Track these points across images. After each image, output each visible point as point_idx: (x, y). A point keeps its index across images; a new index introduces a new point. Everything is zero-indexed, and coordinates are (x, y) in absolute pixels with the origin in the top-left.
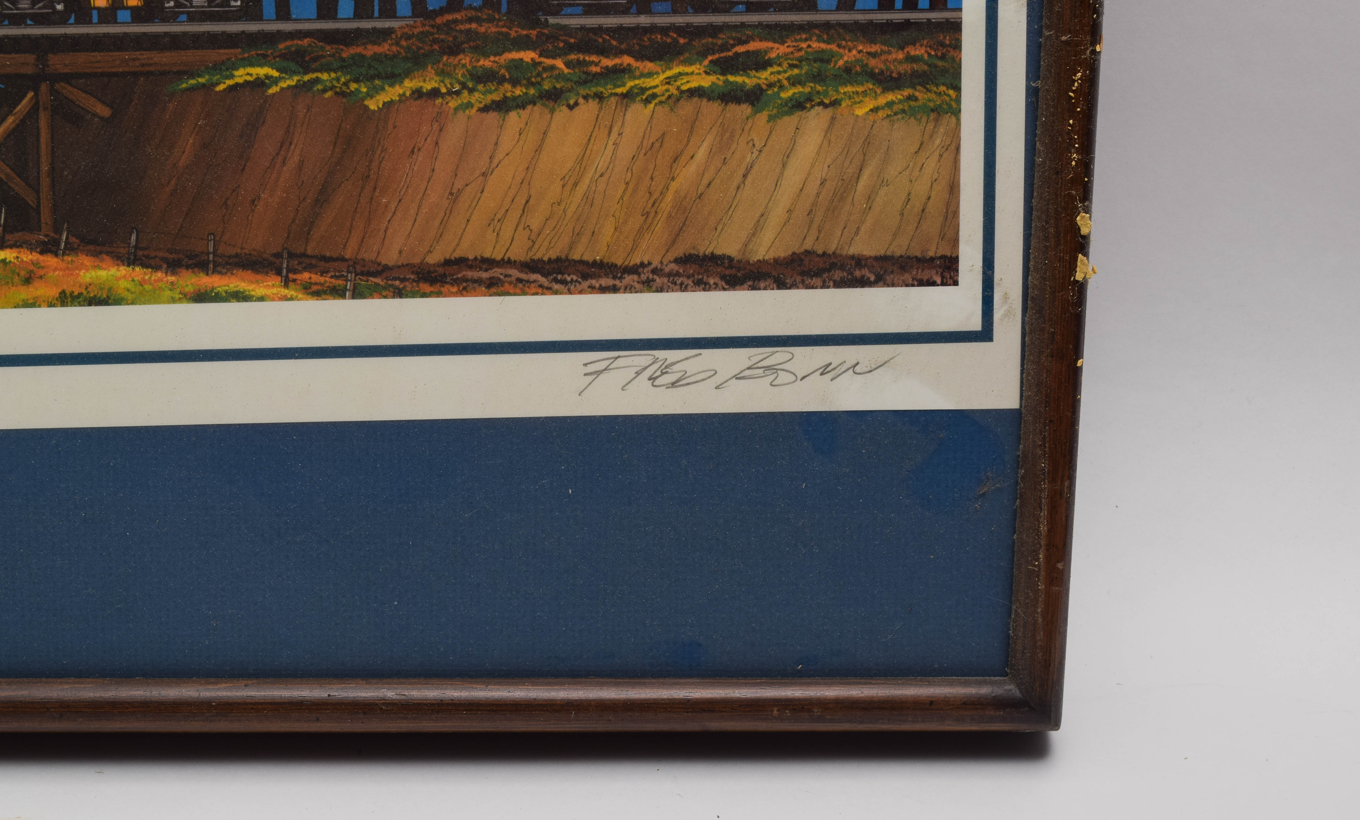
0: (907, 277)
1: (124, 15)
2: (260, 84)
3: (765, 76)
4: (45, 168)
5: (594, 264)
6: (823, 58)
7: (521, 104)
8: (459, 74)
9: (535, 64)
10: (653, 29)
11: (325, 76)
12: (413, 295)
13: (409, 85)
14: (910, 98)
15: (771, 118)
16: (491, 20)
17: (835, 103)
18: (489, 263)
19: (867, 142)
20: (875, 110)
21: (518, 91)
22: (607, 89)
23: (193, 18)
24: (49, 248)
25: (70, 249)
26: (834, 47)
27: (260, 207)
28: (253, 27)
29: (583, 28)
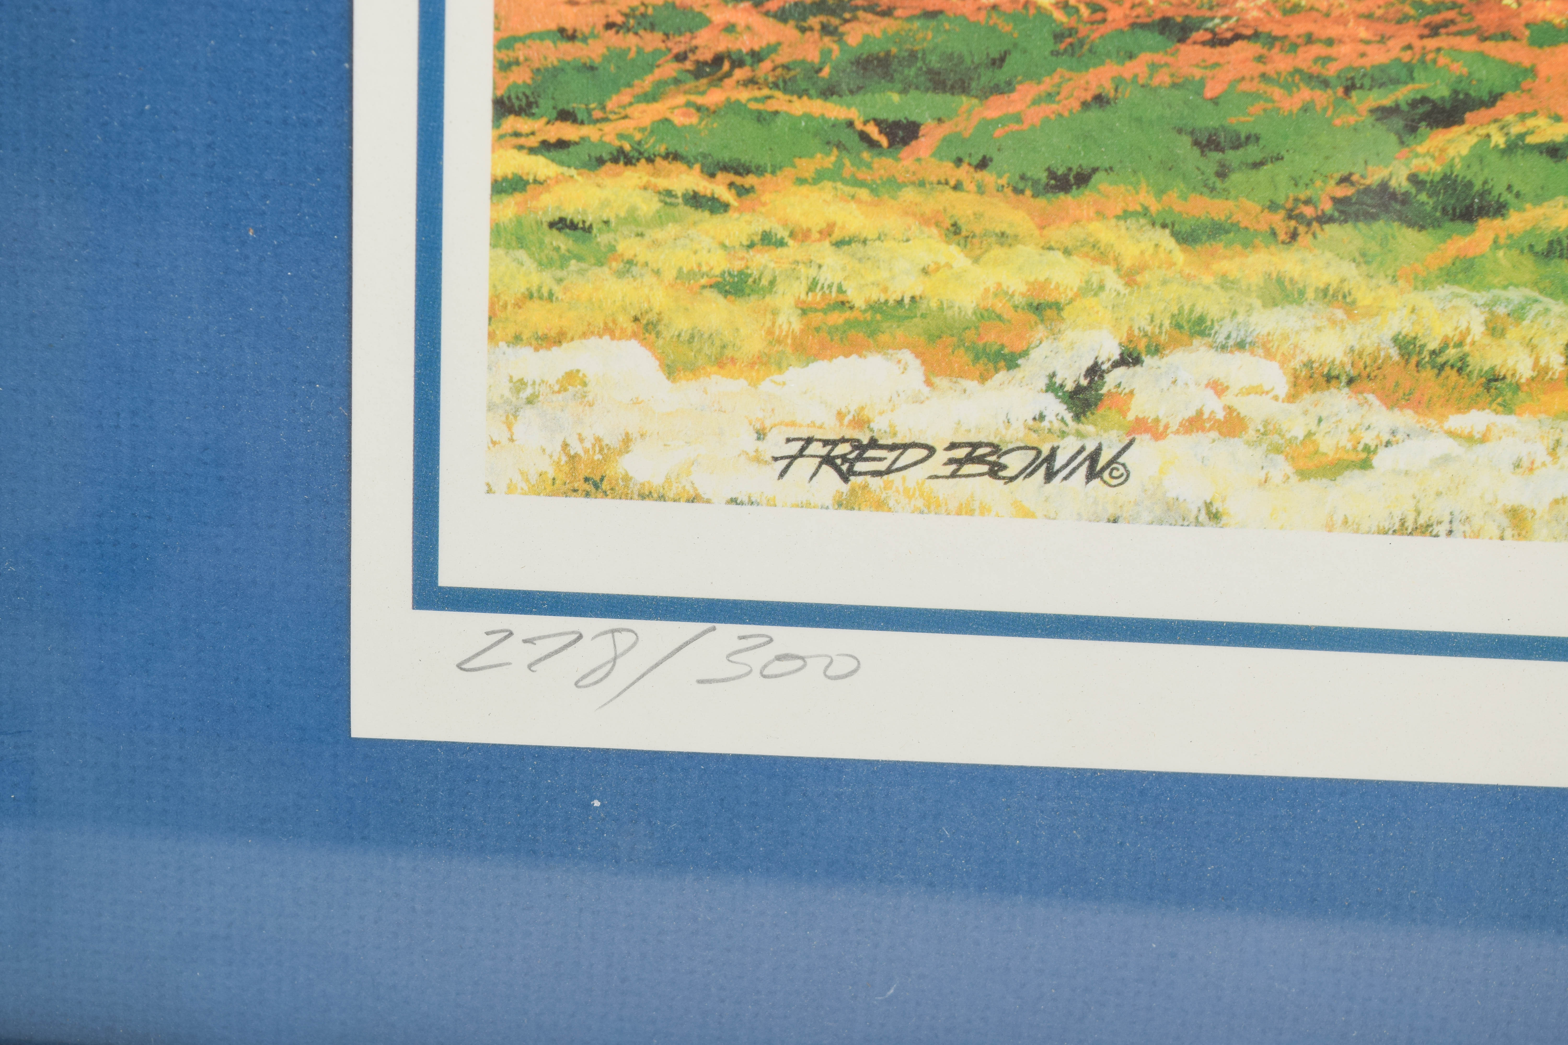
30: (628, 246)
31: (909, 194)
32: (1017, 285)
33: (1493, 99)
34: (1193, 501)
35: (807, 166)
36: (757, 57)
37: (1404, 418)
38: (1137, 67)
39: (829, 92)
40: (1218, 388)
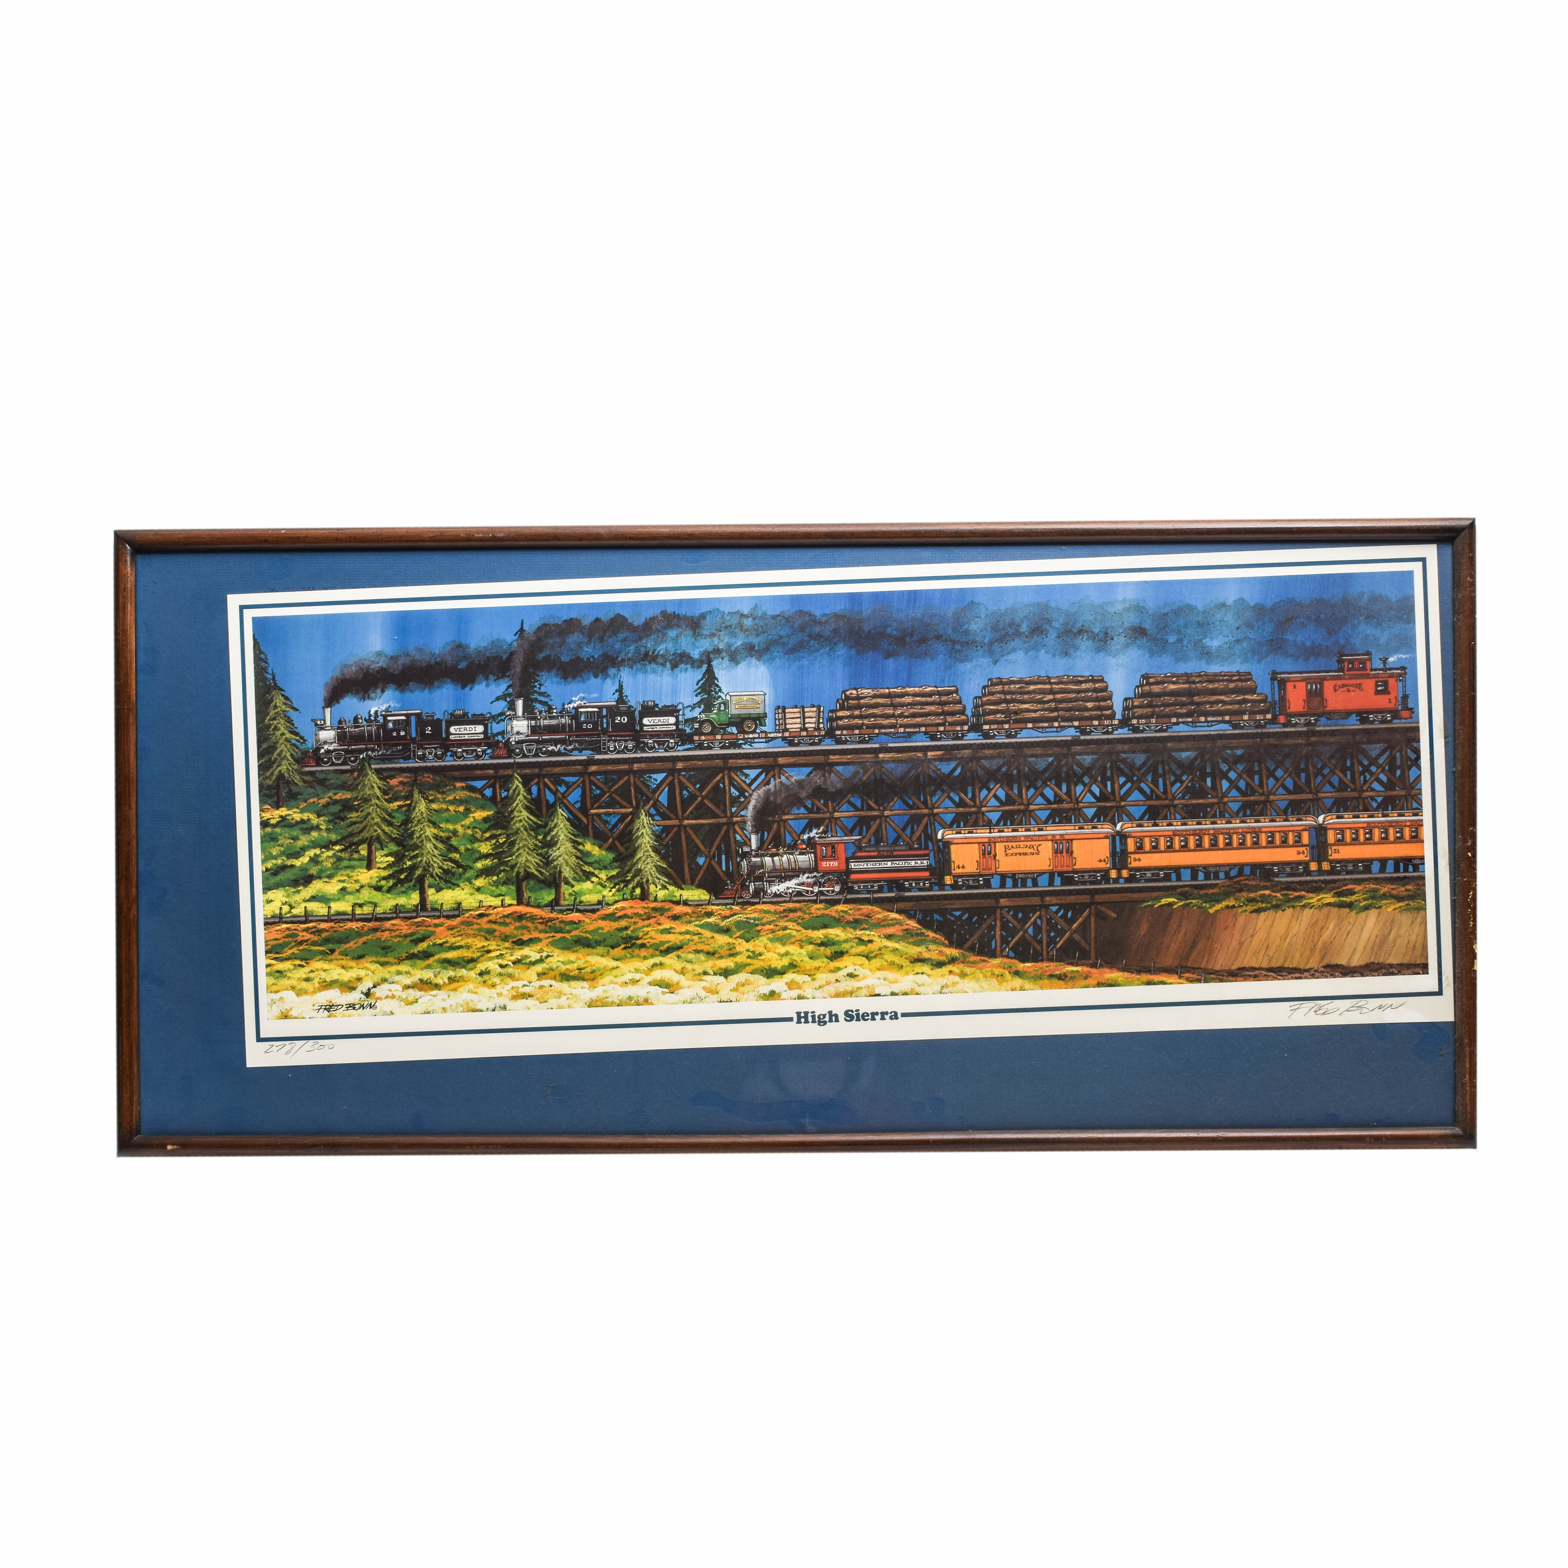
0: (1410, 971)
1: (1122, 881)
2: (1170, 905)
3: (1353, 898)
4: (1093, 936)
5: (1293, 968)
6: (1375, 891)
7: (1265, 910)
8: (1242, 899)
9: (1270, 895)
10: (1312, 881)
11: (1194, 901)
12: (1226, 981)
13: (1224, 904)
14: (1408, 905)
15: (1357, 913)
16: (1253, 879)
17: (1380, 907)
18: (1254, 969)
19: (1393, 921)
20: (1395, 909)
21: (1264, 905)
22: (1297, 904)
23: (1147, 881)
24: (1094, 966)
25: (1101, 966)
26: (1378, 886)
27: (1171, 949)
28: (1168, 884)
29: (1287, 882)
30: (289, 974)
31: (335, 962)
32: (354, 976)
33: (429, 937)
34: (389, 1011)
35: (318, 958)
36: (308, 940)
37: (422, 993)
38: (370, 937)
39: (320, 945)
40: (390, 990)
